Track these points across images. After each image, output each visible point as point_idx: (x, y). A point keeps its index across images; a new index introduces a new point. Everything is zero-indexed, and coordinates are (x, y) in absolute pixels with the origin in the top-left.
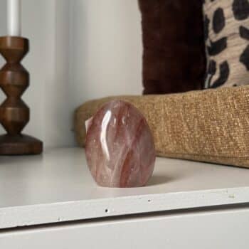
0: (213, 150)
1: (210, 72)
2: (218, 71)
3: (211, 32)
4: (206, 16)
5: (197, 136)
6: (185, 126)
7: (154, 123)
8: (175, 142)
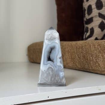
0: (89, 67)
1: (86, 32)
3: (86, 15)
4: (84, 8)
8: (72, 63)
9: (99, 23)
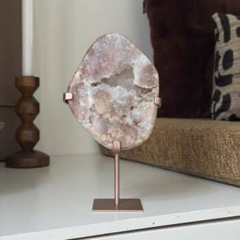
0: (214, 172)
1: (214, 100)
2: (221, 100)
3: (220, 67)
4: (218, 52)
5: (202, 160)
6: (193, 151)
7: (167, 145)
8: (184, 162)
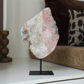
2: (71, 39)
4: (70, 23)
9: (79, 35)
